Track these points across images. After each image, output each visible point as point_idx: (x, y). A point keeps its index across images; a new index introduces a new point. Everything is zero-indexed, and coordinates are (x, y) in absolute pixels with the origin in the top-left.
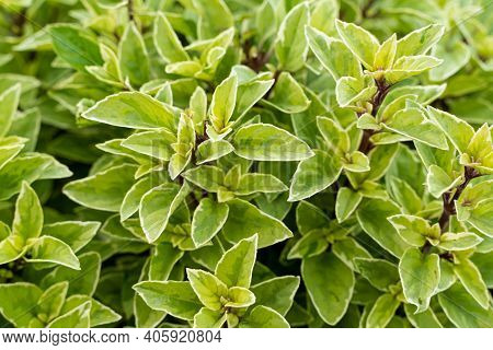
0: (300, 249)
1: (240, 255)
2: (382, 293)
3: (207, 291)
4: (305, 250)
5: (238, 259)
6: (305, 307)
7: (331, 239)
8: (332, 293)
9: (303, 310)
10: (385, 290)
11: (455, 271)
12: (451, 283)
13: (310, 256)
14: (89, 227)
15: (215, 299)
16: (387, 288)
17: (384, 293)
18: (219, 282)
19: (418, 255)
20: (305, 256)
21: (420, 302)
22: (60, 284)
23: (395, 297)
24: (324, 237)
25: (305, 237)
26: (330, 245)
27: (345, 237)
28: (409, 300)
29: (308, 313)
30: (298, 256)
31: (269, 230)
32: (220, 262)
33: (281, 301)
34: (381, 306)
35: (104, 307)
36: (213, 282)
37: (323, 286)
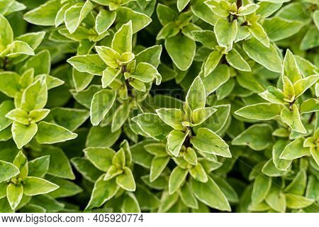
0: (163, 34)
1: (124, 35)
2: (212, 51)
3: (109, 58)
4: (166, 34)
5: (123, 37)
6: (172, 68)
7: (181, 27)
8: (184, 56)
9: (171, 70)
10: (213, 48)
11: (249, 29)
12: (247, 36)
13: (169, 37)
14: (39, 35)
15: (114, 62)
16: (214, 47)
17: (213, 50)
18: (115, 52)
19: (227, 23)
20: (167, 37)
21: (228, 46)
22: (29, 70)
23: (220, 53)
24: (177, 26)
25: (165, 26)
26: (181, 30)
27: (188, 24)
28: (221, 45)
29: (174, 71)
30: (162, 37)
31: (140, 21)
32: (113, 40)
33: (154, 61)
34: (212, 58)
35: (55, 78)
36: (111, 52)
37: (179, 54)
